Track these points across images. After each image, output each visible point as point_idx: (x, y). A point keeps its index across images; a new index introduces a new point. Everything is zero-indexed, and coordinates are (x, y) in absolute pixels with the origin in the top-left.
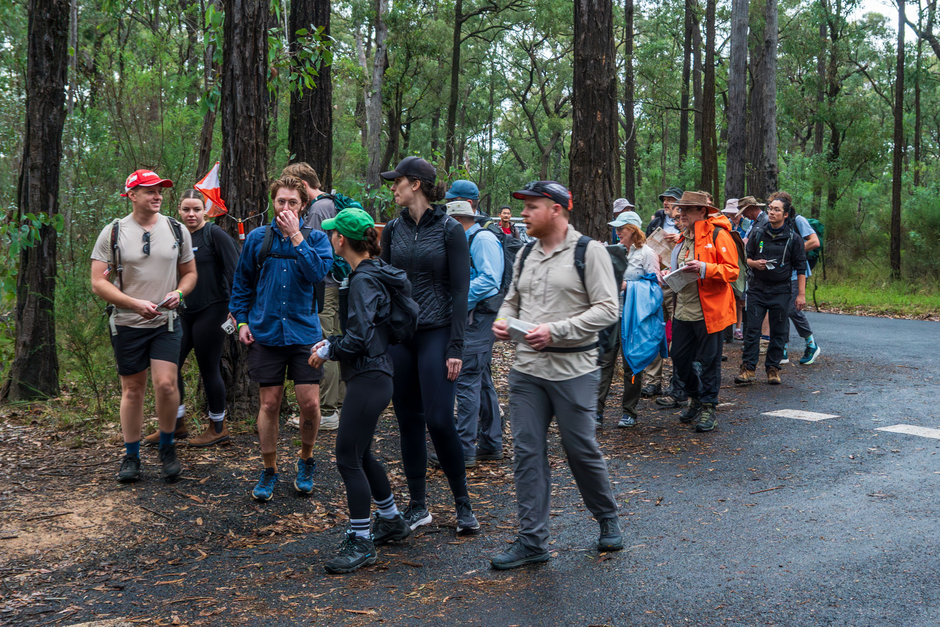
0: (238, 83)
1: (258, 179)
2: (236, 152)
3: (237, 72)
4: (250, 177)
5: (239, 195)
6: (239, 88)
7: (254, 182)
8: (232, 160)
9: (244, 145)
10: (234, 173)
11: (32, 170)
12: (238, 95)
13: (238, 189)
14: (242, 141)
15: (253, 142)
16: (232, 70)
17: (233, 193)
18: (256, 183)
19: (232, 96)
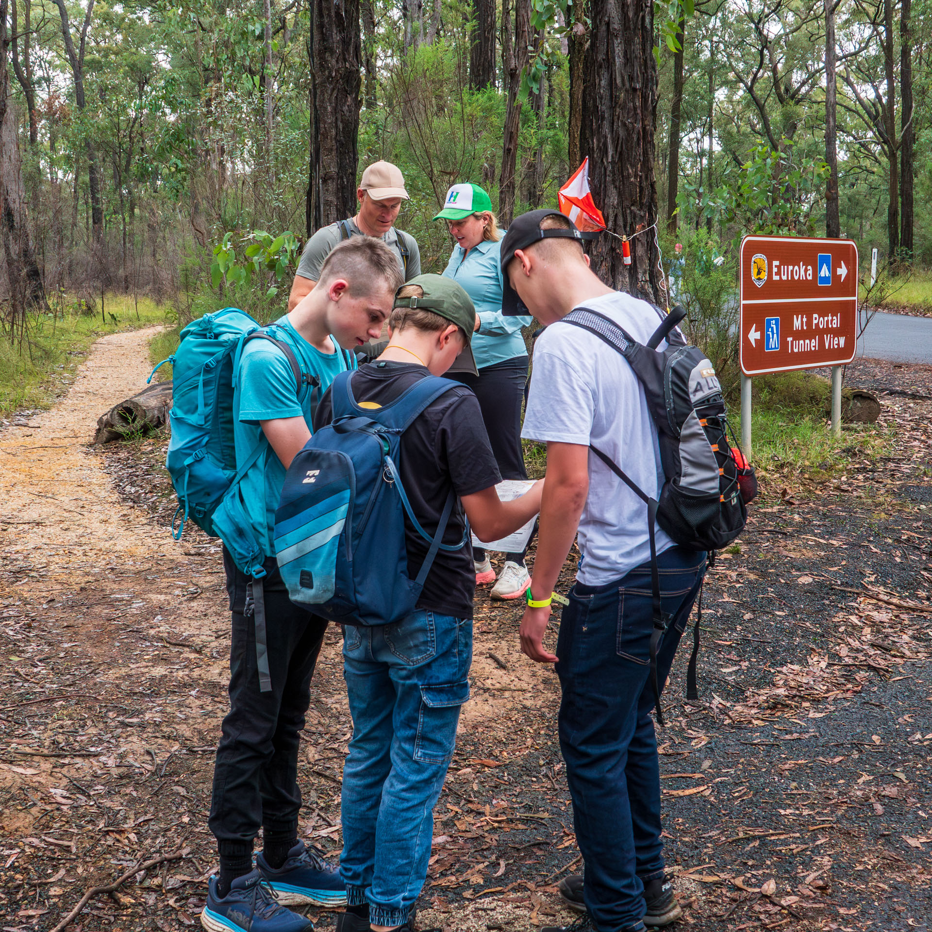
0: (616, 42)
1: (647, 178)
2: (616, 140)
3: (616, 25)
4: (636, 176)
5: (621, 202)
6: (619, 49)
7: (640, 182)
8: (610, 152)
9: (627, 130)
10: (613, 172)
11: (325, 181)
12: (617, 59)
13: (620, 195)
14: (624, 124)
15: (638, 126)
16: (608, 24)
17: (613, 198)
18: (644, 184)
19: (609, 62)
